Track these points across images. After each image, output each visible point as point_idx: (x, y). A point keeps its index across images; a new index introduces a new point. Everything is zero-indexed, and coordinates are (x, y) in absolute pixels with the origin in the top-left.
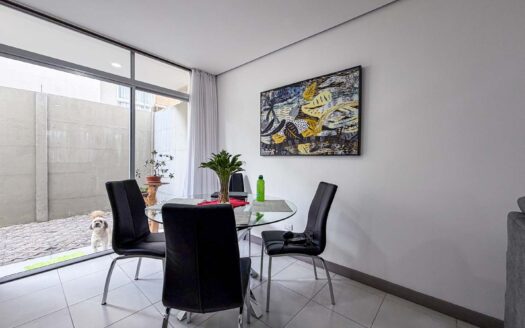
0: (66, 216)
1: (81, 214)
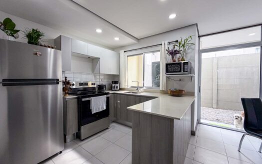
0: (224, 109)
1: (231, 110)
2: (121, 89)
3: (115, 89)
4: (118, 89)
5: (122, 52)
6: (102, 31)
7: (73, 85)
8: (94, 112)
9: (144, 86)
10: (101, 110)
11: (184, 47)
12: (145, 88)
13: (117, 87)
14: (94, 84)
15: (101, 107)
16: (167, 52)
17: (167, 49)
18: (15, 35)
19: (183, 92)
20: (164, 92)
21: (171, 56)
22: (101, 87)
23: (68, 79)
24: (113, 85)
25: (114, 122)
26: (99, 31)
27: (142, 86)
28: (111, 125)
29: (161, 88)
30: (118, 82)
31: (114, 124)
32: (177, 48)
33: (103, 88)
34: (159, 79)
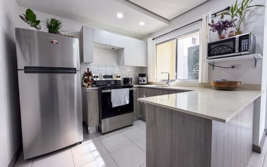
2: (148, 83)
3: (142, 83)
4: (146, 83)
5: (150, 40)
6: (124, 15)
7: (97, 77)
8: (115, 105)
9: (176, 78)
10: (123, 104)
11: (241, 13)
12: (177, 81)
13: (144, 81)
14: (119, 77)
15: (123, 101)
16: (210, 28)
17: (211, 23)
18: (37, 26)
19: (239, 84)
20: (206, 86)
21: (216, 32)
22: (126, 80)
23: (90, 71)
24: (140, 78)
25: (140, 119)
26: (120, 15)
27: (174, 79)
28: (135, 123)
29: (200, 80)
30: (145, 74)
31: (140, 121)
32: (227, 18)
33: (128, 82)
34: (198, 69)
